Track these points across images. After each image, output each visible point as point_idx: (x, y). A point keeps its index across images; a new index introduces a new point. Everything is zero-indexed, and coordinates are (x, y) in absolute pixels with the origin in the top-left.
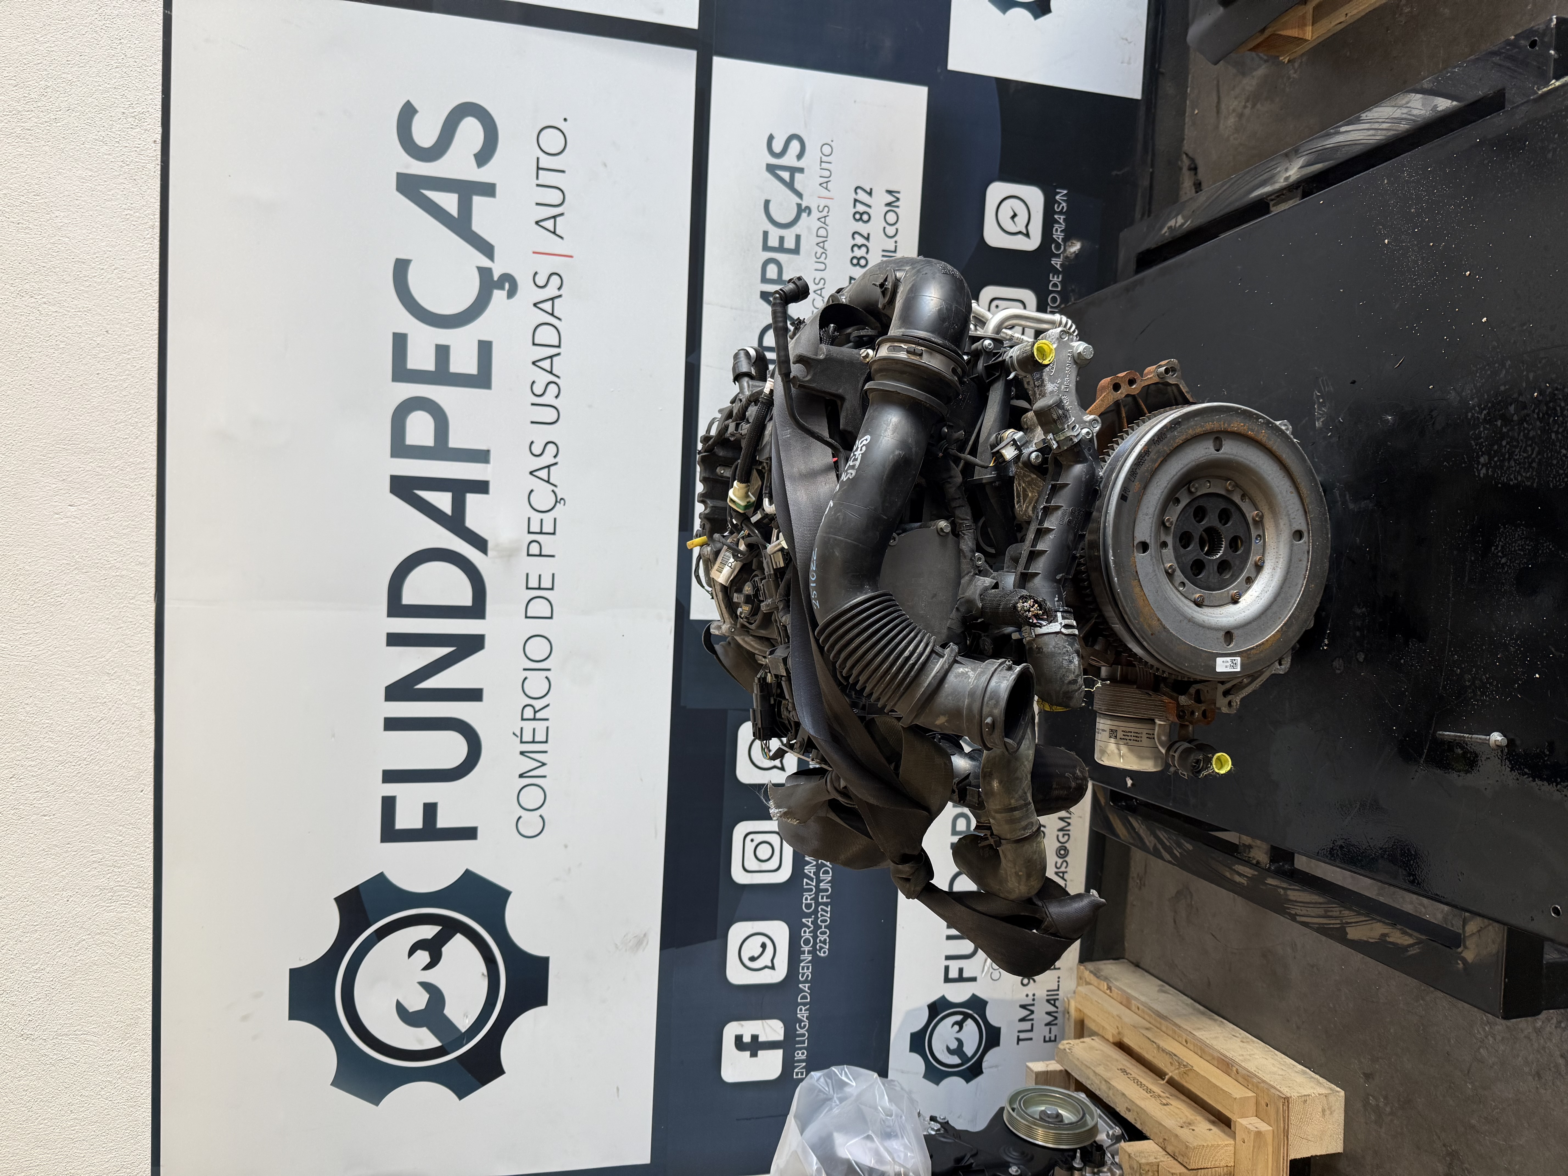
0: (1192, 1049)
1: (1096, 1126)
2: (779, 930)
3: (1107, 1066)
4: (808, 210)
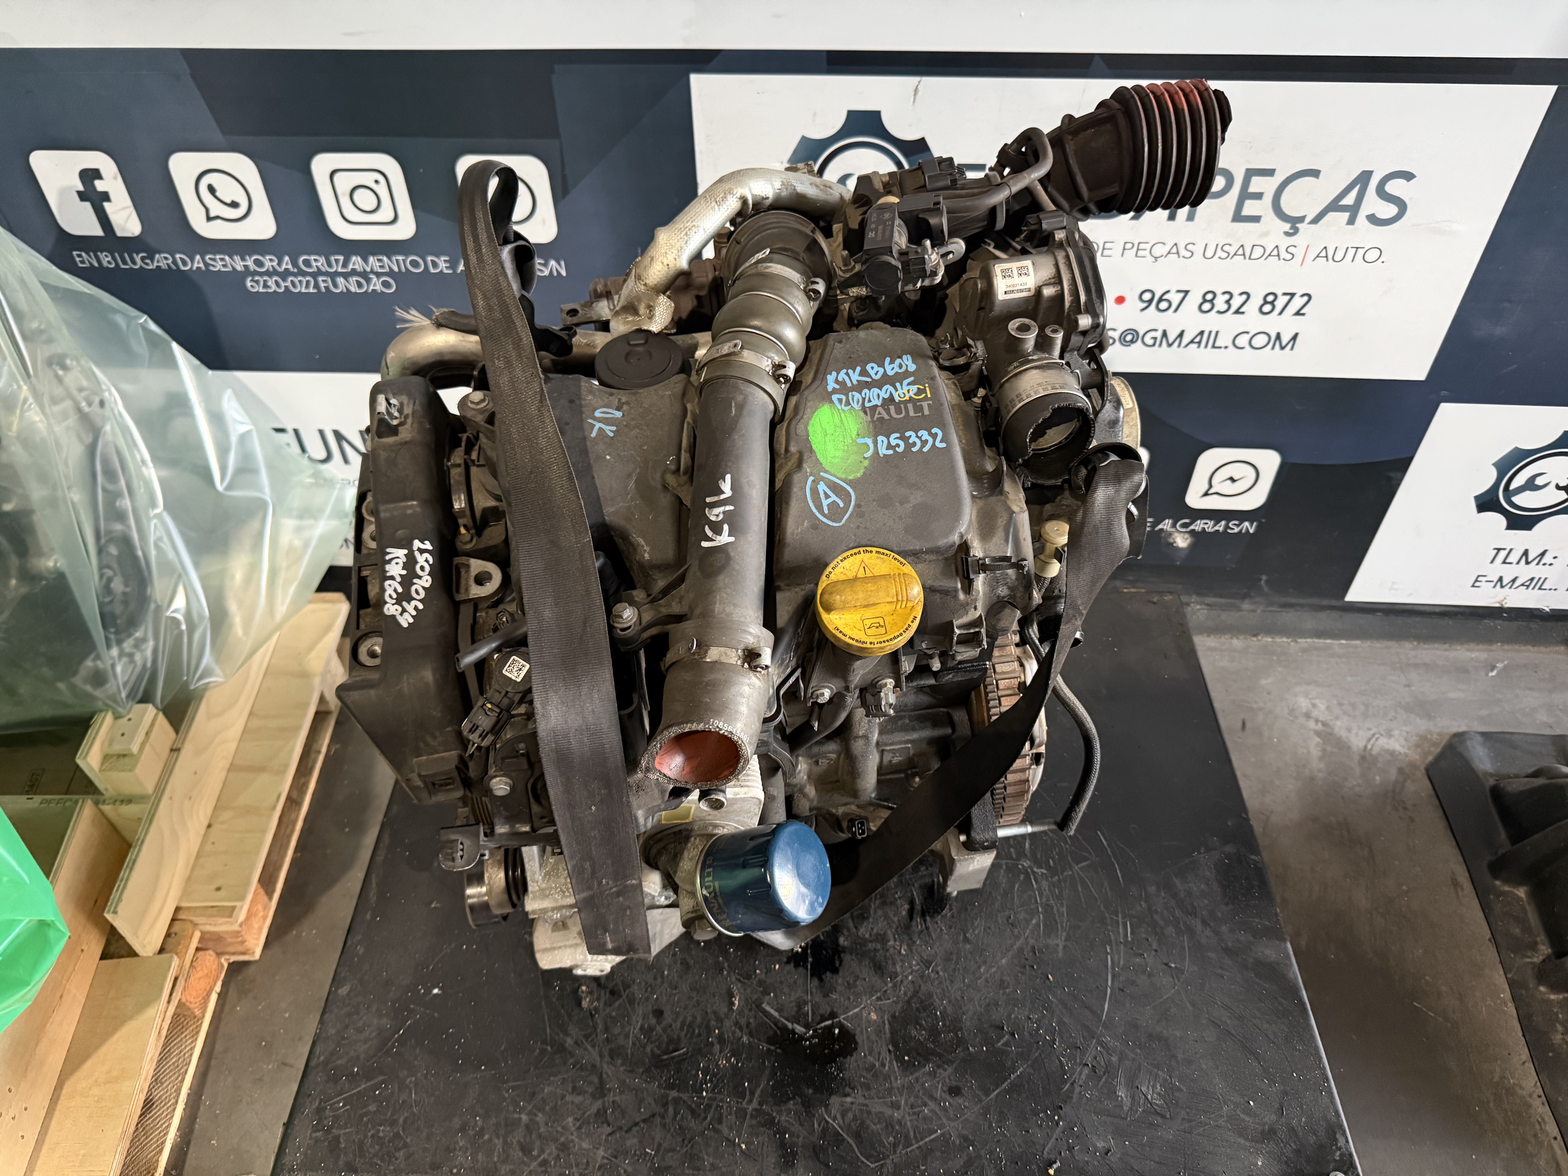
2: (263, 225)
4: (1294, 232)
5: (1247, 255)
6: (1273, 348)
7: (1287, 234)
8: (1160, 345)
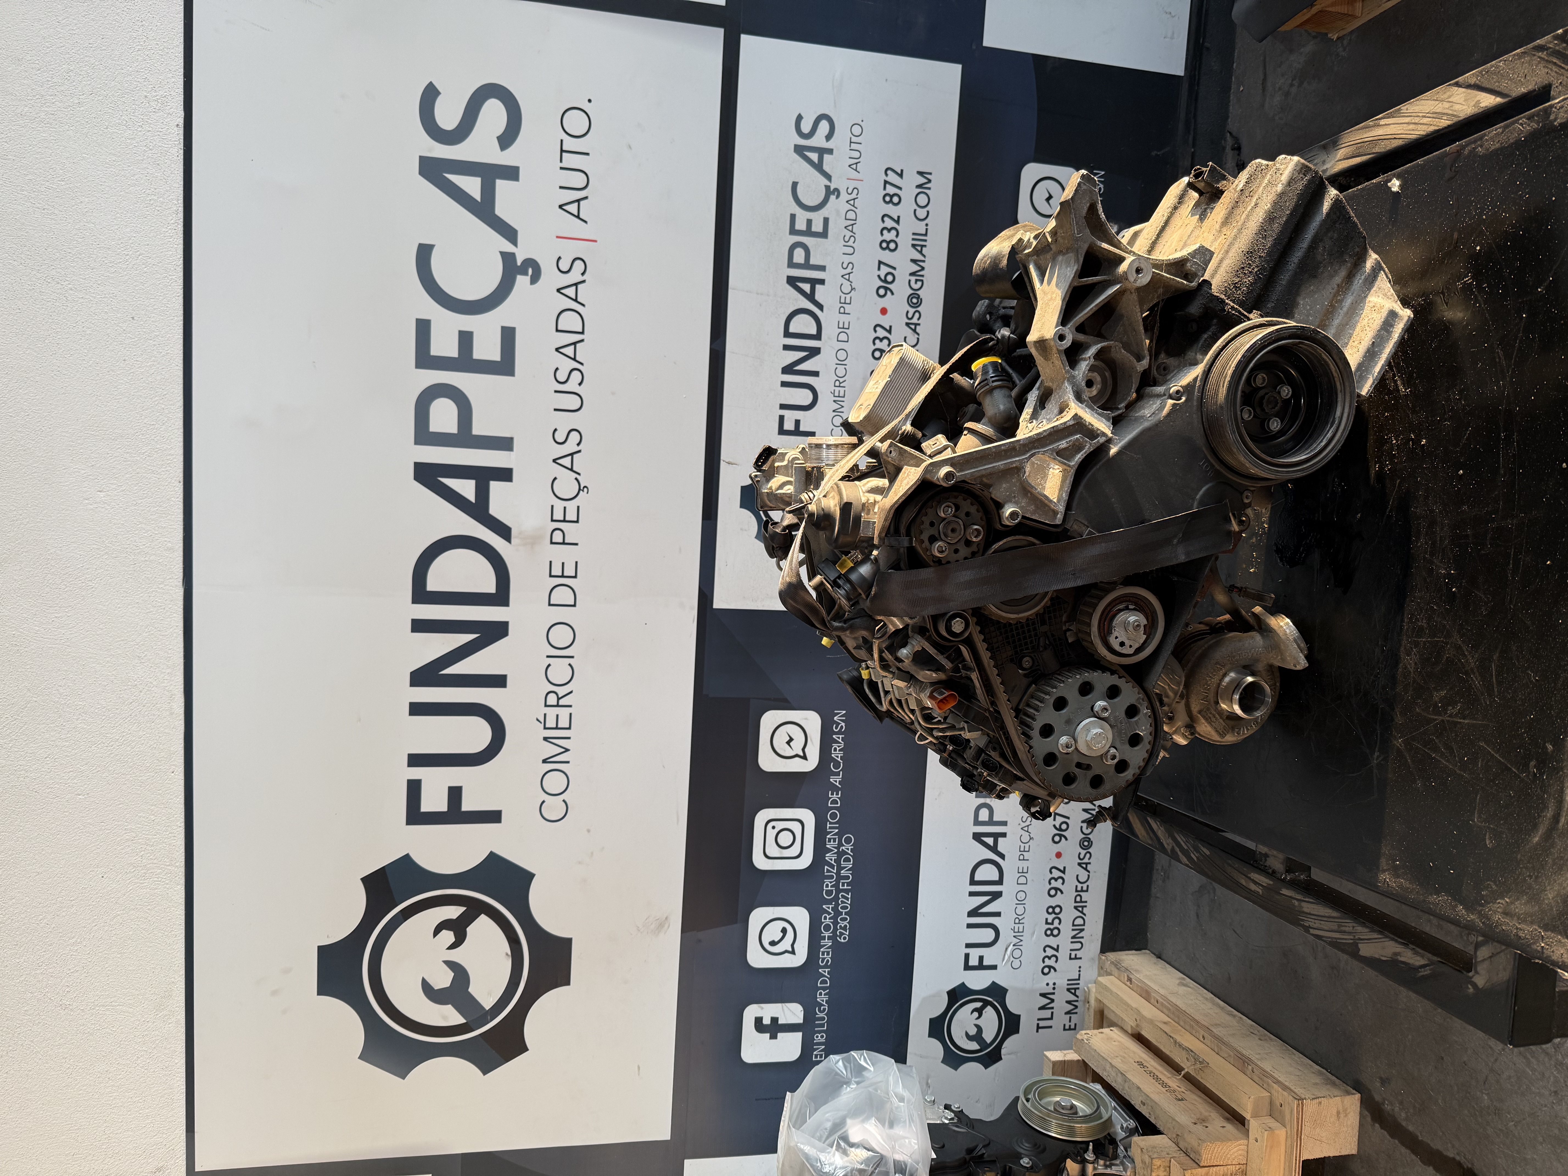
0: (1209, 1045)
1: (1110, 1118)
2: (800, 916)
3: (1124, 1057)
4: (837, 192)
5: (854, 222)
6: (929, 188)
7: (838, 197)
8: (923, 276)
